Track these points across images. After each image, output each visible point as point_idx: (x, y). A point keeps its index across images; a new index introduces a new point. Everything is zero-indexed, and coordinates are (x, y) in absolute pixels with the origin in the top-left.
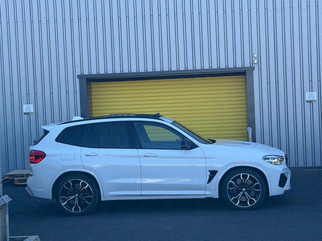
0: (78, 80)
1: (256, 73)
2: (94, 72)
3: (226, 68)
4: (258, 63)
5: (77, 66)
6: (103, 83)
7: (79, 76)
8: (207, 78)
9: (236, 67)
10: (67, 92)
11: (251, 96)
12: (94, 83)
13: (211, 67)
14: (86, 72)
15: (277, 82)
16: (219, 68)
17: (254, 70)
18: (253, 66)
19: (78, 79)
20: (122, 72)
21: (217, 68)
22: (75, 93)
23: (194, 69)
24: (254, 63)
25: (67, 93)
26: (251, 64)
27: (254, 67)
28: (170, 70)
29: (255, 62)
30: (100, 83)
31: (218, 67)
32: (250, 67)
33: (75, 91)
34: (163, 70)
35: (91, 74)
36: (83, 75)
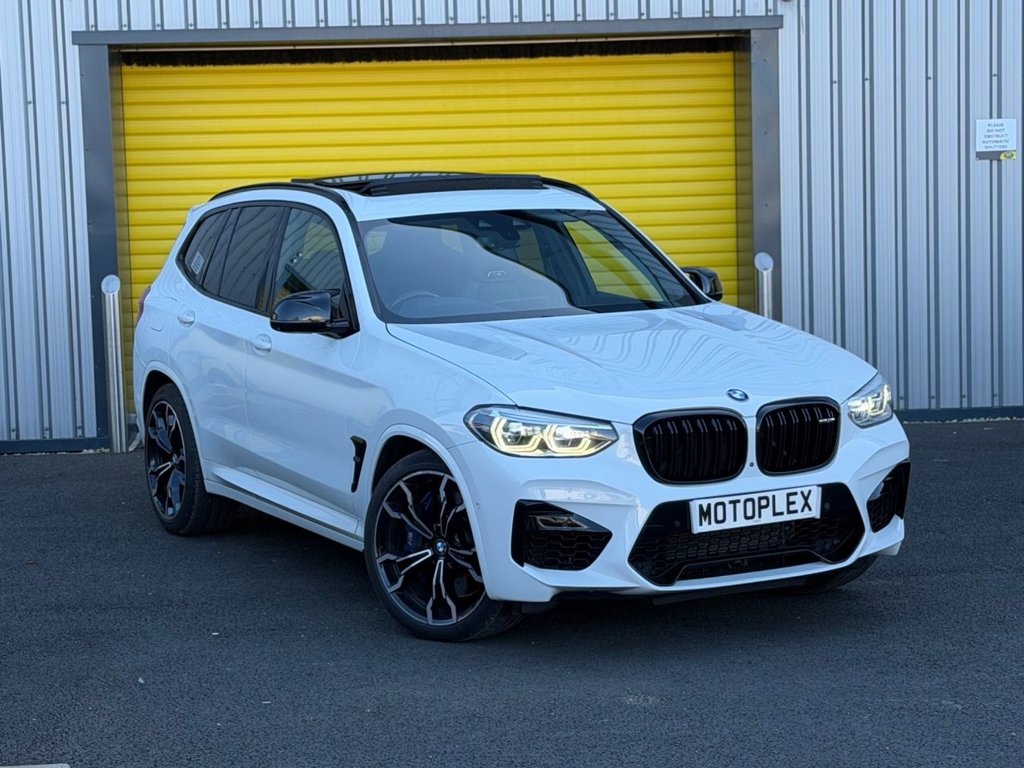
0: (73, 52)
1: (787, 38)
2: (141, 22)
6: (170, 68)
7: (77, 37)
8: (587, 58)
9: (712, 17)
10: (30, 102)
11: (766, 133)
12: (135, 68)
13: (616, 14)
14: (108, 22)
15: (868, 79)
16: (644, 17)
17: (782, 27)
18: (779, 13)
19: (76, 47)
20: (257, 26)
21: (636, 17)
22: (64, 107)
23: (548, 19)
25: (31, 107)
26: (771, 6)
27: (782, 16)
28: (451, 22)
30: (158, 68)
31: (641, 14)
32: (767, 15)
33: (63, 99)
34: (423, 19)
35: (130, 30)
36: (97, 31)
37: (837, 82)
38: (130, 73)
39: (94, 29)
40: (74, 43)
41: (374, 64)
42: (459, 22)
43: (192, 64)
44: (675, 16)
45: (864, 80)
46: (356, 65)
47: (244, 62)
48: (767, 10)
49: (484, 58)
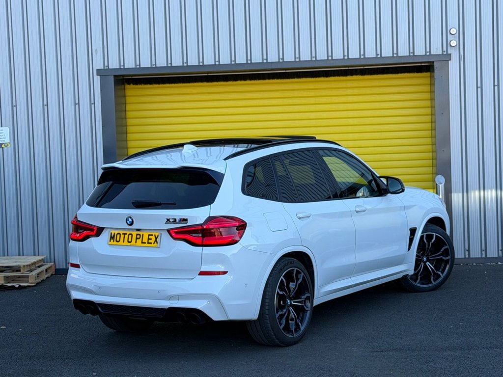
0: (97, 79)
1: (453, 66)
2: (130, 64)
3: (393, 56)
4: (458, 45)
5: (96, 50)
6: (149, 86)
7: (100, 72)
8: (355, 77)
9: (414, 55)
10: (77, 104)
11: (442, 114)
12: (132, 86)
13: (364, 54)
14: (114, 64)
15: (497, 86)
16: (379, 56)
17: (450, 60)
18: (449, 53)
19: (99, 77)
20: (185, 65)
21: (375, 56)
22: (93, 106)
23: (330, 58)
24: (451, 46)
26: (445, 49)
27: (450, 54)
28: (281, 61)
29: (454, 43)
30: (143, 86)
31: (377, 55)
32: (443, 54)
33: (93, 102)
34: (267, 59)
35: (124, 68)
36: (108, 69)
37: (480, 87)
38: (130, 89)
39: (107, 68)
41: (248, 82)
42: (285, 60)
43: (159, 84)
44: (395, 55)
45: (494, 86)
46: (239, 82)
47: (184, 82)
48: (443, 51)
49: (303, 77)
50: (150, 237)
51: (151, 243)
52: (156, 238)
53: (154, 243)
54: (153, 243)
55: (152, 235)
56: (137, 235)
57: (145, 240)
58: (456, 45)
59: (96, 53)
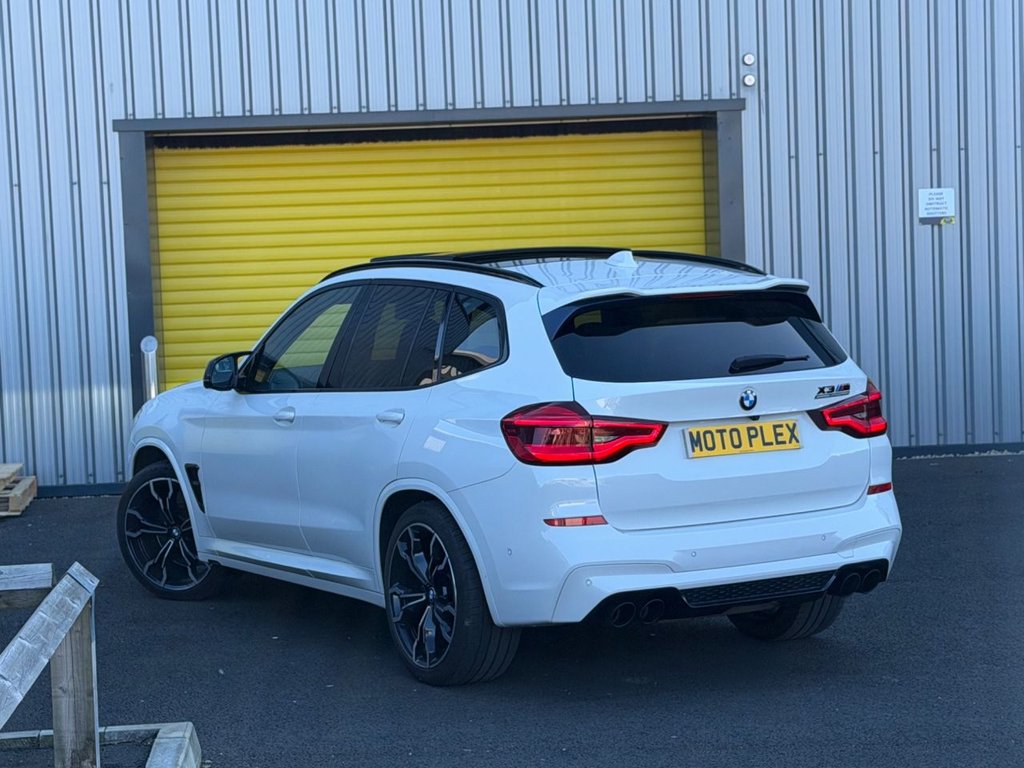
0: (114, 138)
1: (749, 119)
2: (174, 110)
3: (646, 102)
4: (757, 85)
5: (112, 85)
6: (198, 150)
7: (118, 125)
8: (570, 137)
9: (682, 100)
10: (75, 183)
11: (732, 203)
12: (166, 150)
13: (597, 98)
14: (145, 112)
15: (822, 153)
16: (622, 101)
17: (744, 109)
18: (742, 97)
19: (116, 134)
21: (615, 101)
22: (105, 187)
23: (537, 104)
24: (745, 85)
25: (76, 187)
26: (734, 90)
27: (744, 100)
28: (450, 108)
29: (750, 80)
30: (187, 150)
31: (619, 99)
32: (731, 98)
33: (105, 179)
34: (425, 105)
35: (164, 118)
36: (134, 119)
37: (794, 158)
38: (161, 155)
39: (132, 118)
40: (114, 130)
42: (457, 107)
43: (217, 147)
44: (650, 100)
45: (818, 155)
46: (364, 145)
48: (731, 94)
50: (779, 430)
51: (784, 443)
52: (792, 431)
53: (790, 442)
54: (788, 441)
55: (781, 426)
56: (749, 429)
57: (770, 437)
58: (754, 85)
59: (112, 91)
